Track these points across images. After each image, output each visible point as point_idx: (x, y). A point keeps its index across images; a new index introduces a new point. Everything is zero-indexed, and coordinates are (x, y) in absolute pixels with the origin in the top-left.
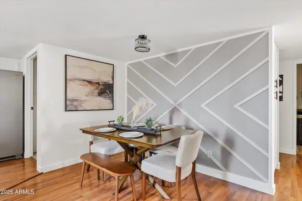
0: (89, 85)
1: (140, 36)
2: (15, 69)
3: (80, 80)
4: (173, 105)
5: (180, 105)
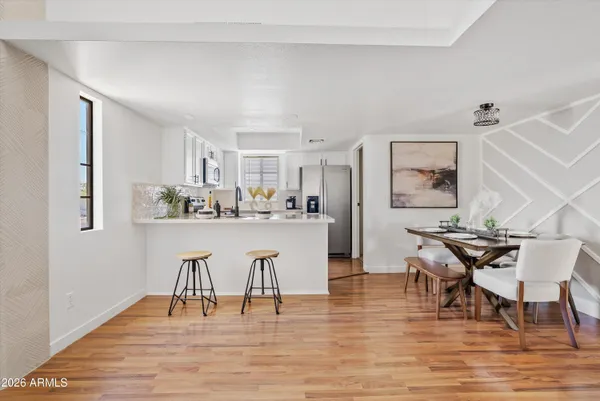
0: (420, 175)
1: (481, 106)
2: (342, 163)
3: (408, 170)
4: (563, 201)
5: (577, 200)
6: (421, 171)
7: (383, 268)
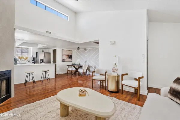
3: (65, 55)
5: (87, 60)
6: (67, 55)
7: (60, 73)
